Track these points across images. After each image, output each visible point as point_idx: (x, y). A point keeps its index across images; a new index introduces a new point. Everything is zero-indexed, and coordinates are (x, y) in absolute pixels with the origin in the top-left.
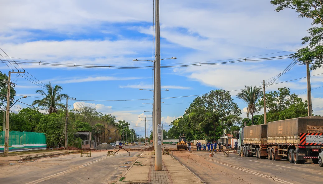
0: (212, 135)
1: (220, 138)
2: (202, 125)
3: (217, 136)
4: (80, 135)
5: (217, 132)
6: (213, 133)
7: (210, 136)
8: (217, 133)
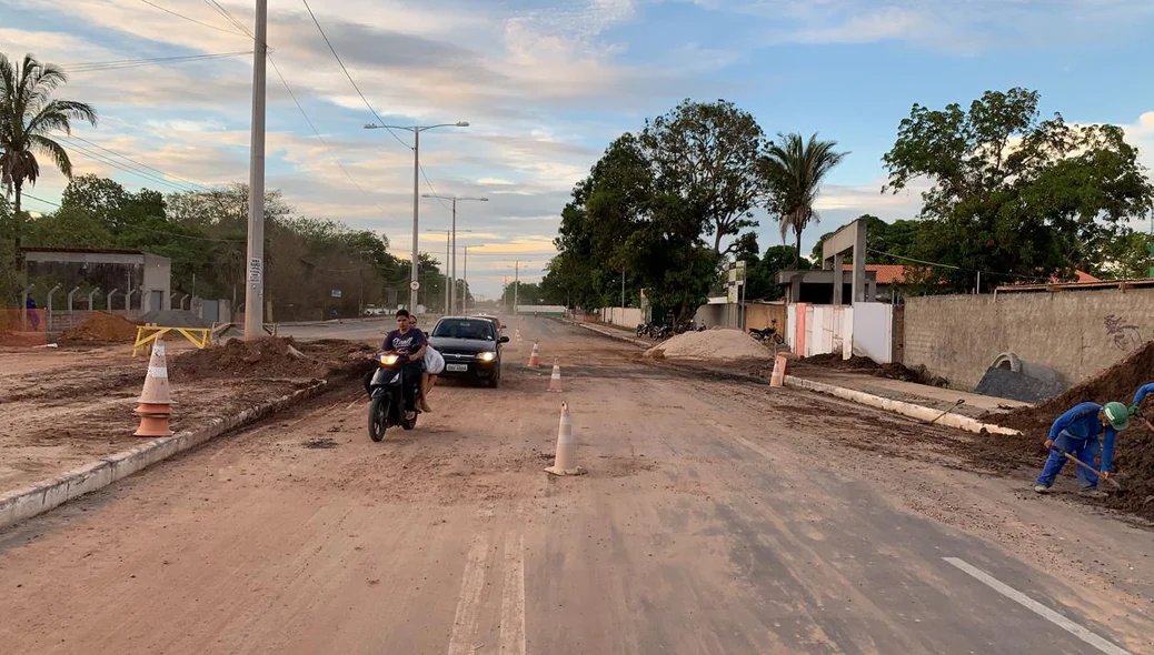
0: (678, 287)
1: (705, 303)
2: (637, 243)
3: (695, 292)
4: (99, 266)
5: (698, 277)
6: (680, 280)
7: (669, 291)
8: (697, 281)
